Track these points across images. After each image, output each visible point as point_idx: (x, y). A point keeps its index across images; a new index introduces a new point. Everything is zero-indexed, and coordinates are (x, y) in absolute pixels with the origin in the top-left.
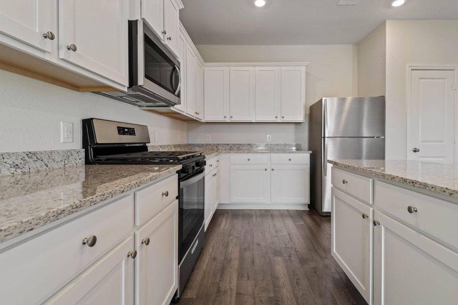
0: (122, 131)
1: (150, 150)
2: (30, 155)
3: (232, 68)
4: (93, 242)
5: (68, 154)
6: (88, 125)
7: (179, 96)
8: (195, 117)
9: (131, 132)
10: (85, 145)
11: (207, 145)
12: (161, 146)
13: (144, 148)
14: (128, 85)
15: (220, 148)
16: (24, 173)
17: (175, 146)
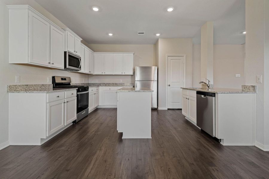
0: (62, 79)
1: (71, 85)
2: (43, 85)
3: (105, 54)
4: (58, 97)
5: (49, 85)
6: (54, 78)
7: (80, 68)
8: (89, 73)
9: (65, 79)
10: (53, 83)
11: (96, 84)
12: (76, 84)
13: (69, 84)
14: (64, 68)
15: (101, 85)
16: (41, 89)
17: (82, 84)
